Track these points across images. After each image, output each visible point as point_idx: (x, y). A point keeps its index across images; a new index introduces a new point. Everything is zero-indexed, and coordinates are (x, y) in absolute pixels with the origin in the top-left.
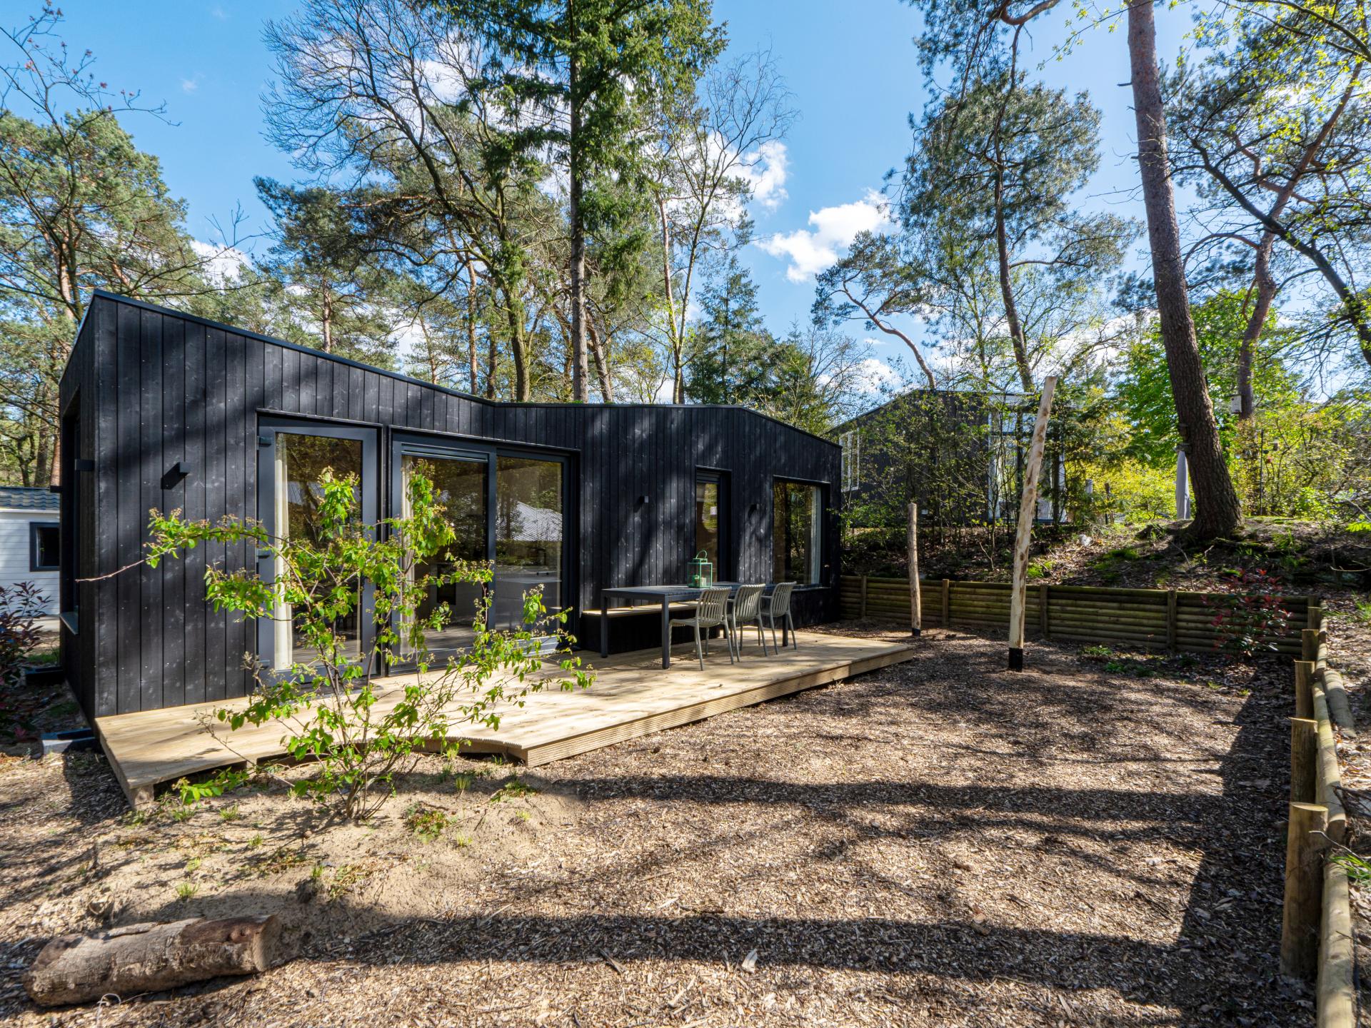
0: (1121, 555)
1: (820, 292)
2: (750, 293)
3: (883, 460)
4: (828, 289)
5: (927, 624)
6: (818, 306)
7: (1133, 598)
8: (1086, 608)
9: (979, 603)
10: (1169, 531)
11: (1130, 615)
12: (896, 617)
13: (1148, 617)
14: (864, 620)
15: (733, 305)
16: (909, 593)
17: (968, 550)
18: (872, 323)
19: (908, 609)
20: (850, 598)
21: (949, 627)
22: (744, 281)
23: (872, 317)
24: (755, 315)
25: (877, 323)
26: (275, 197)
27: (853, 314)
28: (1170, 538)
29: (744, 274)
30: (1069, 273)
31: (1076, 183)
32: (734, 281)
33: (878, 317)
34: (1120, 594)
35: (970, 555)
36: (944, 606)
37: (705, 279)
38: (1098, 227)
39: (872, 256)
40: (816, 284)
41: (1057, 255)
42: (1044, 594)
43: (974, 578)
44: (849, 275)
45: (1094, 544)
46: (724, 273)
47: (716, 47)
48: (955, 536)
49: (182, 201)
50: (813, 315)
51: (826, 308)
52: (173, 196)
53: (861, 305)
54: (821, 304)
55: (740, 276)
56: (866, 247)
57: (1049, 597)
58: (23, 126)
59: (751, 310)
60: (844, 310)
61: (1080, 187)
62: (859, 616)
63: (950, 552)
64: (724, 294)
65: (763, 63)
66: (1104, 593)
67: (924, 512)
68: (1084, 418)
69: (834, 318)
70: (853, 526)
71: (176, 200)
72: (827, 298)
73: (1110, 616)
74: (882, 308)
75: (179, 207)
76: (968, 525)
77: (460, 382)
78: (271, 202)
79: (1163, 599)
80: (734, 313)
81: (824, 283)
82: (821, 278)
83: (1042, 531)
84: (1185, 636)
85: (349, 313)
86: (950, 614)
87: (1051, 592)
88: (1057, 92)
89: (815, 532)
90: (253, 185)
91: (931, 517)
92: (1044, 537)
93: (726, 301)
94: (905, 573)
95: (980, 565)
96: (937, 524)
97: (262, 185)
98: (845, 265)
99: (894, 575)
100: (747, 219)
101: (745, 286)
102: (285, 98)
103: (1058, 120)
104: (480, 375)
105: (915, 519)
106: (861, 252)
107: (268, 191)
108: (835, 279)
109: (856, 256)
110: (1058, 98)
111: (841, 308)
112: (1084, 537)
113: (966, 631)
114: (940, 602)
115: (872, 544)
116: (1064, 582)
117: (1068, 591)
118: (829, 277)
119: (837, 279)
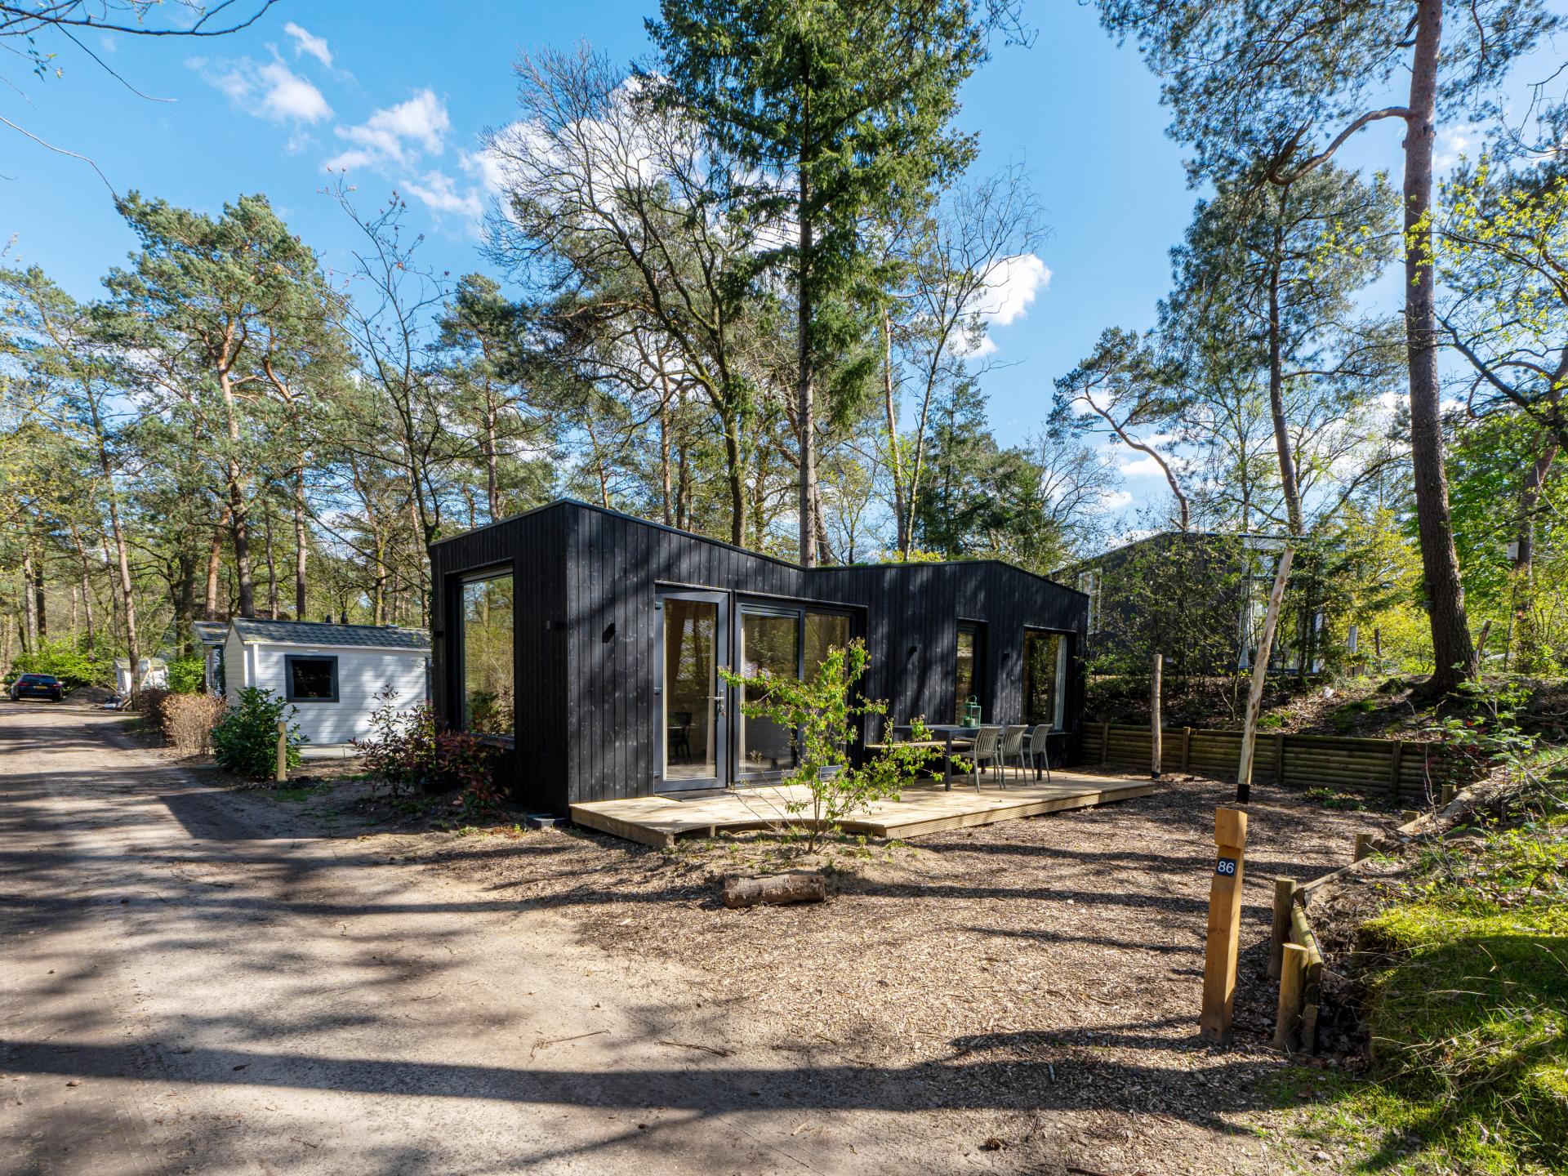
0: (1358, 707)
1: (1057, 399)
2: (978, 404)
3: (1128, 609)
4: (1066, 396)
5: (1166, 769)
6: (1055, 416)
7: (1363, 747)
8: (1318, 755)
9: (1218, 750)
10: (1410, 685)
11: (1358, 762)
12: (1138, 762)
13: (1375, 765)
14: (1104, 765)
15: (959, 419)
16: (1151, 739)
17: (1210, 699)
18: (1118, 434)
19: (1148, 754)
20: (1092, 743)
21: (1188, 772)
22: (972, 389)
23: (1118, 430)
24: (982, 429)
25: (1123, 436)
26: (478, 314)
27: (1096, 427)
28: (1409, 691)
29: (973, 382)
30: (1352, 383)
31: (1368, 276)
32: (961, 390)
33: (1125, 429)
34: (1351, 742)
35: (1213, 705)
36: (1184, 753)
38: (1389, 332)
39: (1121, 357)
40: (1054, 390)
41: (1339, 362)
42: (1280, 743)
43: (1214, 726)
44: (1093, 379)
45: (1336, 695)
46: (950, 381)
47: (965, 159)
48: (1199, 685)
50: (1048, 428)
51: (1065, 419)
53: (1105, 415)
54: (1058, 415)
55: (968, 384)
56: (1114, 346)
57: (1285, 745)
59: (979, 424)
60: (1085, 422)
61: (1373, 280)
62: (1099, 761)
63: (1192, 701)
64: (949, 406)
65: (1015, 175)
66: (1336, 742)
67: (1169, 660)
68: (1336, 571)
69: (1072, 430)
70: (1094, 673)
72: (1066, 406)
73: (1340, 762)
74: (1130, 418)
76: (1213, 675)
78: (474, 319)
79: (1389, 747)
80: (960, 427)
81: (1063, 389)
82: (1060, 384)
83: (1288, 682)
84: (1407, 781)
86: (1190, 760)
87: (1287, 740)
88: (1351, 173)
89: (1060, 677)
91: (1175, 667)
92: (1288, 689)
93: (951, 414)
94: (1148, 720)
95: (1221, 714)
96: (1182, 673)
98: (1090, 366)
99: (1136, 723)
100: (980, 321)
101: (974, 395)
103: (1350, 204)
105: (1160, 667)
106: (1108, 352)
108: (1076, 384)
109: (1102, 357)
110: (1351, 181)
111: (1082, 418)
112: (1328, 689)
113: (1202, 775)
114: (1180, 749)
115: (1113, 692)
116: (1301, 731)
117: (1303, 740)
118: (1069, 383)
119: (1080, 383)
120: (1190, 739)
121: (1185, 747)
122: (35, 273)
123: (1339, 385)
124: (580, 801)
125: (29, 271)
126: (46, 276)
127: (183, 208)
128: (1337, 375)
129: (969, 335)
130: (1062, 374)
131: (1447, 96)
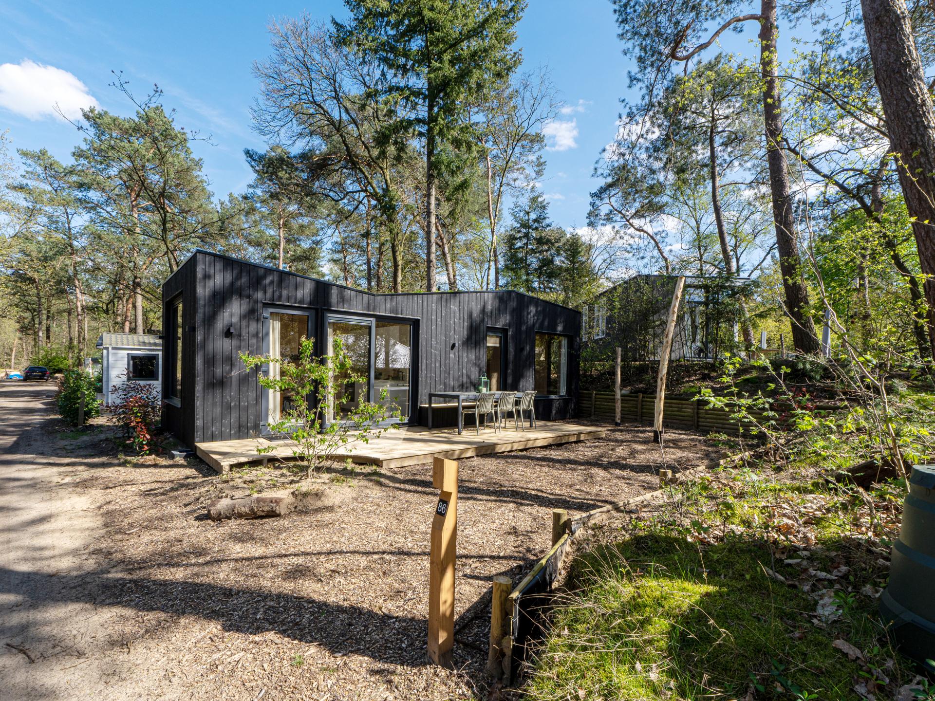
1: (593, 205)
2: (544, 207)
4: (598, 202)
6: (590, 214)
14: (592, 418)
18: (628, 223)
19: (613, 410)
20: (585, 404)
22: (540, 199)
23: (628, 221)
24: (547, 221)
25: (631, 224)
26: (255, 160)
27: (615, 219)
29: (540, 195)
32: (534, 200)
33: (632, 221)
36: (639, 410)
37: (514, 199)
39: (628, 179)
40: (590, 199)
41: (753, 177)
42: (695, 403)
44: (613, 192)
46: (526, 195)
47: (515, 64)
49: (200, 159)
50: (588, 221)
51: (597, 215)
52: (195, 156)
53: (620, 212)
54: (593, 213)
55: (538, 197)
56: (624, 174)
57: (699, 405)
58: (114, 120)
59: (545, 218)
60: (609, 217)
62: (590, 415)
64: (527, 209)
65: (543, 74)
69: (602, 222)
71: (197, 159)
72: (597, 208)
74: (635, 214)
75: (198, 164)
77: (361, 265)
78: (253, 163)
80: (534, 221)
81: (595, 198)
82: (593, 195)
85: (295, 224)
86: (642, 414)
89: (563, 364)
90: (243, 154)
93: (528, 213)
97: (248, 153)
98: (610, 185)
99: (606, 391)
100: (542, 160)
101: (541, 203)
102: (264, 108)
104: (373, 260)
105: (619, 357)
106: (621, 177)
107: (251, 157)
108: (603, 196)
109: (617, 180)
111: (607, 215)
114: (636, 408)
118: (599, 194)
119: (604, 196)
120: (643, 401)
121: (639, 406)
122: (43, 153)
123: (756, 190)
124: (203, 441)
125: (41, 151)
126: (49, 154)
127: (116, 115)
128: (753, 184)
129: (536, 169)
130: (595, 190)
131: (795, 12)
